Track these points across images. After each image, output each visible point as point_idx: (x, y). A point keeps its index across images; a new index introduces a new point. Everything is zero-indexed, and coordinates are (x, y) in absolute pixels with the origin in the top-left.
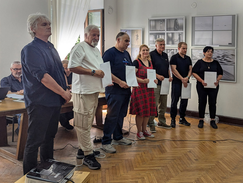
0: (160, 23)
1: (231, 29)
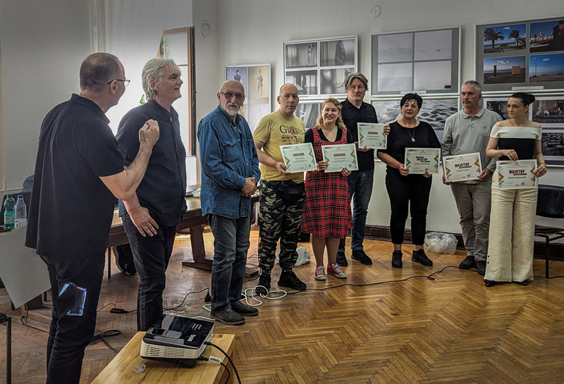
0: (306, 51)
1: (449, 56)
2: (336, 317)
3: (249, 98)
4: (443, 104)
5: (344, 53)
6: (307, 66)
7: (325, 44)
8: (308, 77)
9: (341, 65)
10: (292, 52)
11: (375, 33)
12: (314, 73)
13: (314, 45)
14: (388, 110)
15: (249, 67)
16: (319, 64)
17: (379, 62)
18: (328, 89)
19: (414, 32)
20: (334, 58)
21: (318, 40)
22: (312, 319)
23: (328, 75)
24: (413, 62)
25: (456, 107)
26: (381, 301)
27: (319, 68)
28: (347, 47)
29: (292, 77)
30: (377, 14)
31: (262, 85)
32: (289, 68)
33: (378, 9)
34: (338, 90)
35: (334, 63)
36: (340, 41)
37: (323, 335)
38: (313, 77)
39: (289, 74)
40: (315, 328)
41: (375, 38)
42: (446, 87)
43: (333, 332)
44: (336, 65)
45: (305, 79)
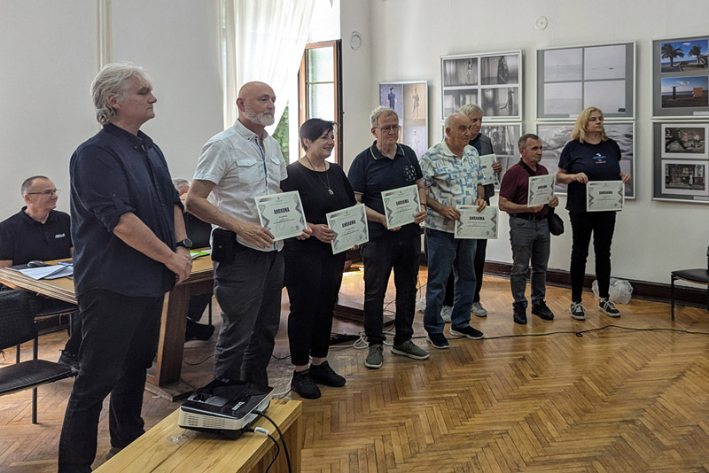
0: (466, 68)
2: (465, 377)
3: (404, 119)
4: (616, 129)
5: (507, 70)
6: (467, 85)
7: (486, 60)
8: (468, 97)
9: (504, 83)
10: (450, 68)
11: (540, 47)
12: (475, 92)
13: (475, 60)
14: (556, 135)
15: (404, 85)
16: (479, 83)
17: (545, 80)
18: (490, 111)
19: (583, 48)
20: (496, 75)
21: (479, 55)
22: (437, 379)
23: (490, 94)
24: (583, 81)
25: (630, 134)
26: (523, 359)
27: (479, 87)
28: (511, 63)
29: (451, 96)
30: (543, 26)
31: (418, 105)
32: (448, 86)
33: (544, 20)
34: (500, 111)
35: (496, 81)
36: (503, 57)
37: (443, 398)
38: (473, 97)
39: (447, 93)
40: (436, 390)
41: (540, 54)
42: (620, 110)
43: (456, 395)
44: (499, 83)
45: (464, 99)
